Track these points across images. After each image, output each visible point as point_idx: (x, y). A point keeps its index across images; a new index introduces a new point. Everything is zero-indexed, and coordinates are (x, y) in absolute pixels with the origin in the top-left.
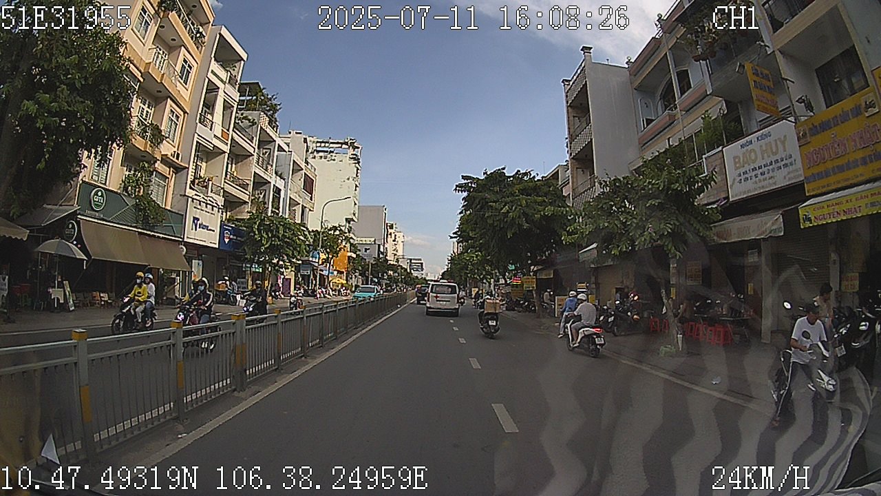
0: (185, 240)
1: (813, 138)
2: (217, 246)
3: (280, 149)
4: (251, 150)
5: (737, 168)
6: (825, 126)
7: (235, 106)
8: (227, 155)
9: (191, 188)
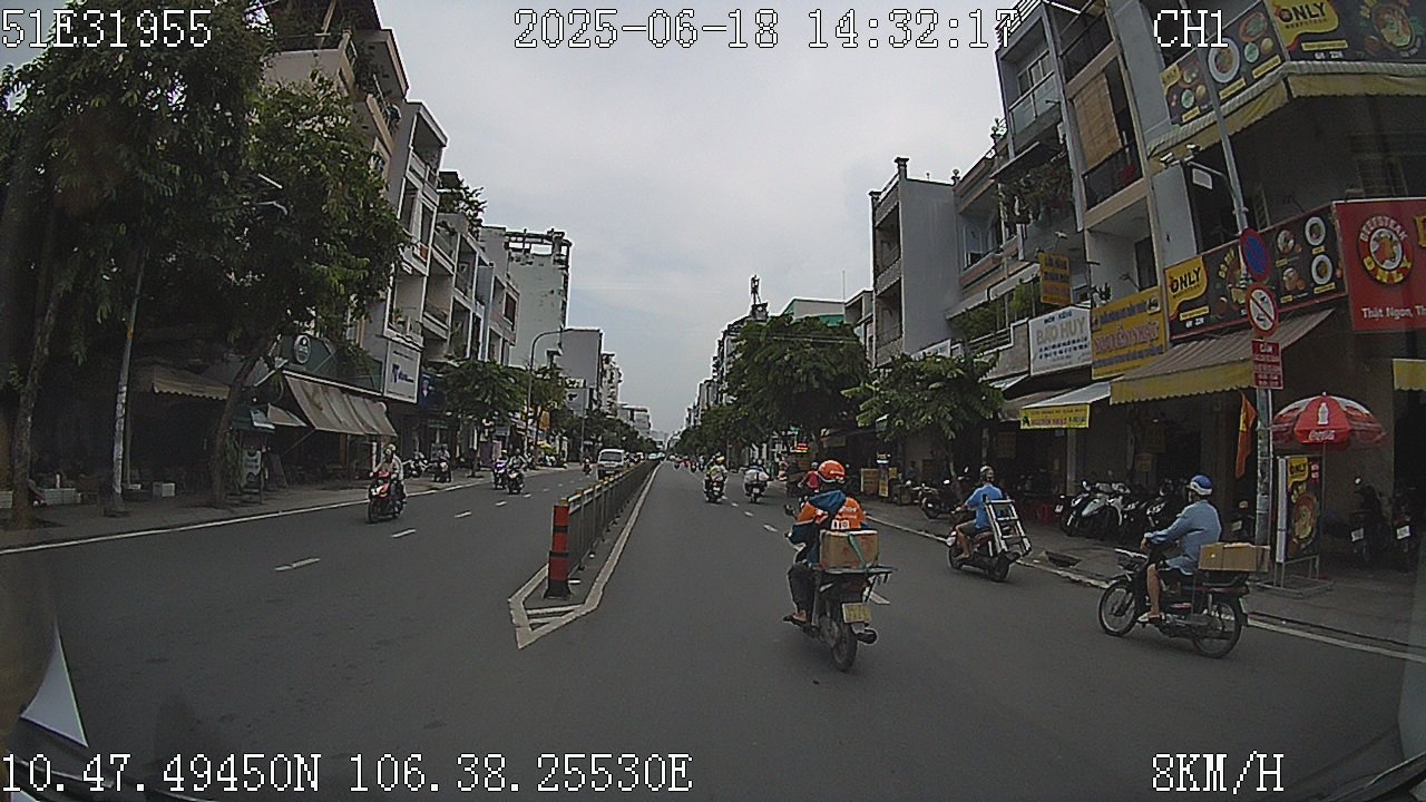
0: (385, 394)
1: (1104, 326)
2: (415, 401)
3: (481, 262)
4: (450, 268)
5: (1039, 344)
6: (1115, 316)
7: (435, 211)
8: (425, 279)
9: (389, 327)
